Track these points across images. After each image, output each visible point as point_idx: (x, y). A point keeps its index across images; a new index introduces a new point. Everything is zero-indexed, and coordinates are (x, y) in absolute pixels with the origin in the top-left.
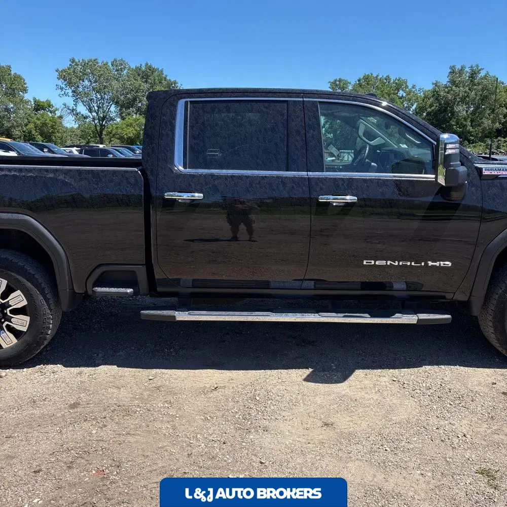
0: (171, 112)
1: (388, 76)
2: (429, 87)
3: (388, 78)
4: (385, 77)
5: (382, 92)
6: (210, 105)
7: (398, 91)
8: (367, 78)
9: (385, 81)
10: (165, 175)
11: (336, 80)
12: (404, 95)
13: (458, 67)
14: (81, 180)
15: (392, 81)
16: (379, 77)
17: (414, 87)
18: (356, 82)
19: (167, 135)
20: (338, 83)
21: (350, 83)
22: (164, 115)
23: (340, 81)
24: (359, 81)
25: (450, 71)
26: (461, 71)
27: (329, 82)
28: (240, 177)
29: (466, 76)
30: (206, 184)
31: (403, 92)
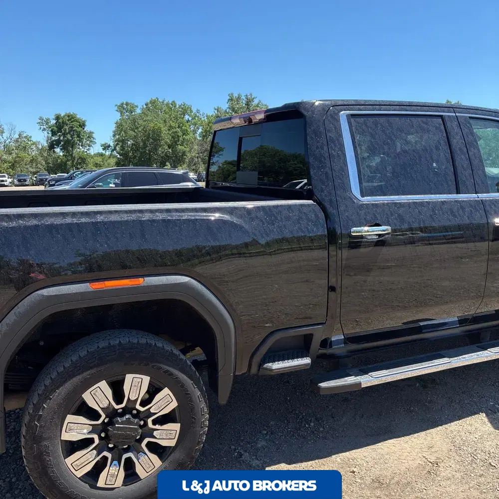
0: (335, 128)
1: (174, 102)
2: (211, 112)
3: (174, 103)
4: (170, 102)
5: (170, 116)
6: (371, 120)
7: (184, 115)
8: (153, 102)
9: (171, 106)
10: (346, 206)
11: (122, 104)
12: (190, 119)
13: (236, 95)
14: (252, 219)
15: (178, 106)
16: (165, 102)
17: (198, 111)
18: (143, 106)
19: (339, 156)
20: (125, 106)
21: (137, 107)
22: (329, 131)
23: (127, 104)
24: (146, 105)
25: (229, 98)
26: (239, 98)
27: (116, 105)
28: (422, 204)
29: (243, 103)
30: (392, 215)
31: (188, 117)
